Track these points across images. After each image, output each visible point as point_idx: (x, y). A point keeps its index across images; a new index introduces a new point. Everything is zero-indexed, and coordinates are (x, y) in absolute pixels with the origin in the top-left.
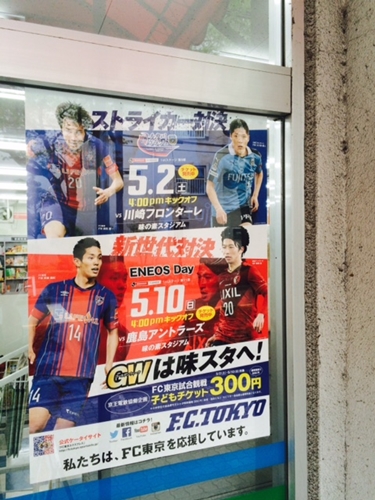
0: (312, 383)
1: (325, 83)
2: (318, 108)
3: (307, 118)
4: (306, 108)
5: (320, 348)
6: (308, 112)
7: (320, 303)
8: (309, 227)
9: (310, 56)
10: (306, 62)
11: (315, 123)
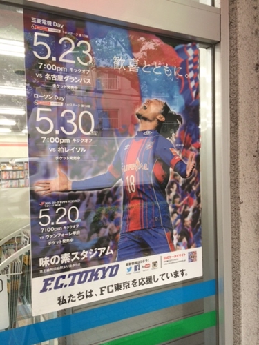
0: (235, 237)
1: (243, 21)
2: (239, 38)
3: (231, 46)
4: (230, 39)
5: (241, 211)
6: (232, 41)
8: (233, 125)
9: (233, 1)
10: (230, 5)
11: (237, 49)
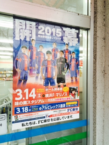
0: (94, 103)
1: (99, 21)
2: (97, 27)
3: (94, 30)
4: (94, 27)
5: (97, 93)
6: (95, 28)
7: (97, 81)
8: (94, 60)
9: (95, 13)
10: (94, 15)
11: (96, 31)
